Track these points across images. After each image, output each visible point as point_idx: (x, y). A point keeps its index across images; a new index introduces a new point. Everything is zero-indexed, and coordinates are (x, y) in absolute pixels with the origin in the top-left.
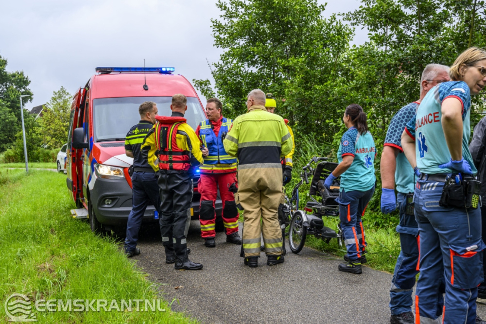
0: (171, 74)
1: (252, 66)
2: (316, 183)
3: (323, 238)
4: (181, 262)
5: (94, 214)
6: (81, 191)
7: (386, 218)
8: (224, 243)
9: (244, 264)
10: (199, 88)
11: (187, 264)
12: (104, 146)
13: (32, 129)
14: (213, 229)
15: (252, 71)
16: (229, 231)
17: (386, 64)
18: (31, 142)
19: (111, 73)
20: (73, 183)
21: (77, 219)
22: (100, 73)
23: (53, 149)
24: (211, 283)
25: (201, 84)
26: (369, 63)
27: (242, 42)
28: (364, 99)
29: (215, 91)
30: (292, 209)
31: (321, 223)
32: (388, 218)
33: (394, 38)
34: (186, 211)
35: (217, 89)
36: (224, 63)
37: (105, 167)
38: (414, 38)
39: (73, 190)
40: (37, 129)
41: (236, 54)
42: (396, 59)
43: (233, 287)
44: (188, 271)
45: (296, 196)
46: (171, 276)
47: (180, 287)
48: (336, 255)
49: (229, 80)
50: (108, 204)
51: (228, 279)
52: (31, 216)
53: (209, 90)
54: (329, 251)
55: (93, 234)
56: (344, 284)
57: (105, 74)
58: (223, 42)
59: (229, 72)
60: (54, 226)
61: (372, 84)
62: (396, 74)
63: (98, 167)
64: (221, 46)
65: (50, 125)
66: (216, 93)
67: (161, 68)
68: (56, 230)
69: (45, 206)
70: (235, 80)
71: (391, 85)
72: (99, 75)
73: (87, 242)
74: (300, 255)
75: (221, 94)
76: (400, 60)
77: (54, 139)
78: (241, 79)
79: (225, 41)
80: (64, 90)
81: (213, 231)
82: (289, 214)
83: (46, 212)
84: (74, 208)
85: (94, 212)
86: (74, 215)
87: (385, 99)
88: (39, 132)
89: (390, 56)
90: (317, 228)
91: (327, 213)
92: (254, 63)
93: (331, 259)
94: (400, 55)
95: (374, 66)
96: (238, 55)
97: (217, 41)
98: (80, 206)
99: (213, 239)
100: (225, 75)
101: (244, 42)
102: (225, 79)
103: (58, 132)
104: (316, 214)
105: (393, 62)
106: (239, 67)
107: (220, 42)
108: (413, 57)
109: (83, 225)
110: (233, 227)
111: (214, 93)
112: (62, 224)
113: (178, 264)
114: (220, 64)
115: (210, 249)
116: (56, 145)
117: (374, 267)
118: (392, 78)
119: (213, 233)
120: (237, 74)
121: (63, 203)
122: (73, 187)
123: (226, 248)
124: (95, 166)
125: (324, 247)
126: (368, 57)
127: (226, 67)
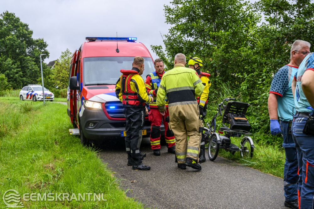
0: (134, 42)
1: (190, 37)
2: (227, 115)
3: (230, 151)
4: (136, 165)
5: (83, 132)
6: (76, 117)
7: (275, 139)
8: (166, 153)
9: (177, 167)
10: (155, 51)
11: (140, 167)
12: (89, 88)
13: (48, 76)
14: (159, 144)
15: (190, 40)
16: (170, 145)
17: (276, 37)
18: (47, 84)
19: (96, 41)
20: (71, 112)
21: (73, 136)
22: (89, 41)
23: (61, 89)
24: (154, 179)
25: (156, 48)
26: (265, 36)
27: (184, 20)
28: (261, 60)
29: (166, 53)
30: (212, 131)
31: (229, 141)
32: (276, 139)
33: (282, 20)
34: (138, 132)
35: (167, 52)
36: (171, 34)
37: (90, 102)
38: (295, 20)
39: (71, 116)
40: (51, 76)
41: (180, 29)
42: (283, 34)
43: (168, 182)
44: (141, 171)
45: (214, 123)
46: (129, 174)
47: (135, 181)
48: (239, 162)
49: (175, 46)
50: (91, 126)
51: (166, 176)
52: (44, 133)
53: (161, 53)
54: (234, 160)
55: (81, 145)
56: (241, 182)
57: (91, 41)
58: (171, 20)
59: (175, 40)
60: (57, 140)
61: (267, 50)
62: (283, 43)
63: (85, 102)
64: (170, 23)
65: (59, 74)
66: (166, 54)
67: (128, 38)
68: (58, 142)
69: (54, 127)
70: (179, 46)
71: (279, 51)
72: (88, 42)
73: (77, 150)
74: (215, 162)
75: (169, 55)
76: (286, 35)
77: (62, 82)
78: (182, 45)
79: (172, 19)
80: (69, 51)
81: (159, 145)
82: (209, 135)
83: (54, 130)
84: (71, 128)
85: (82, 131)
86: (71, 132)
87: (275, 60)
88: (52, 78)
89: (279, 32)
90: (226, 144)
91: (234, 135)
92: (191, 35)
93: (235, 165)
94: (286, 31)
95: (268, 38)
96: (181, 30)
97: (168, 19)
98: (75, 127)
99: (159, 150)
100: (172, 42)
101: (185, 21)
102: (172, 45)
103: (65, 78)
104: (226, 135)
105: (281, 36)
106: (181, 37)
107: (169, 20)
108: (294, 32)
109: (76, 140)
110: (172, 143)
111: (165, 54)
112: (63, 138)
113: (135, 166)
114: (169, 35)
115: (156, 156)
116: (63, 87)
117: (263, 171)
118: (281, 46)
119: (159, 147)
120: (180, 42)
121: (65, 125)
122: (71, 114)
123: (167, 156)
124: (83, 101)
125: (231, 157)
126: (264, 32)
127: (173, 37)
